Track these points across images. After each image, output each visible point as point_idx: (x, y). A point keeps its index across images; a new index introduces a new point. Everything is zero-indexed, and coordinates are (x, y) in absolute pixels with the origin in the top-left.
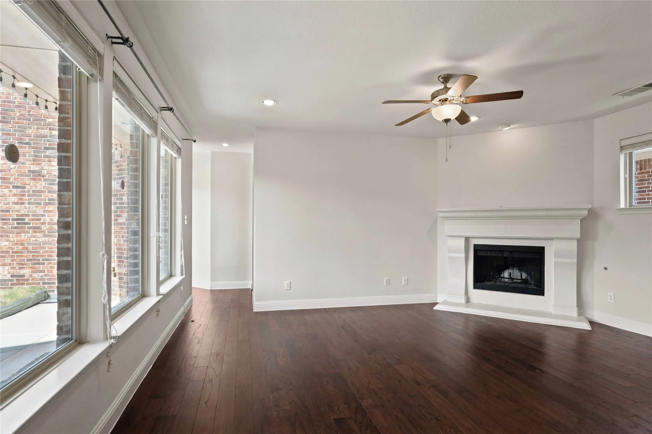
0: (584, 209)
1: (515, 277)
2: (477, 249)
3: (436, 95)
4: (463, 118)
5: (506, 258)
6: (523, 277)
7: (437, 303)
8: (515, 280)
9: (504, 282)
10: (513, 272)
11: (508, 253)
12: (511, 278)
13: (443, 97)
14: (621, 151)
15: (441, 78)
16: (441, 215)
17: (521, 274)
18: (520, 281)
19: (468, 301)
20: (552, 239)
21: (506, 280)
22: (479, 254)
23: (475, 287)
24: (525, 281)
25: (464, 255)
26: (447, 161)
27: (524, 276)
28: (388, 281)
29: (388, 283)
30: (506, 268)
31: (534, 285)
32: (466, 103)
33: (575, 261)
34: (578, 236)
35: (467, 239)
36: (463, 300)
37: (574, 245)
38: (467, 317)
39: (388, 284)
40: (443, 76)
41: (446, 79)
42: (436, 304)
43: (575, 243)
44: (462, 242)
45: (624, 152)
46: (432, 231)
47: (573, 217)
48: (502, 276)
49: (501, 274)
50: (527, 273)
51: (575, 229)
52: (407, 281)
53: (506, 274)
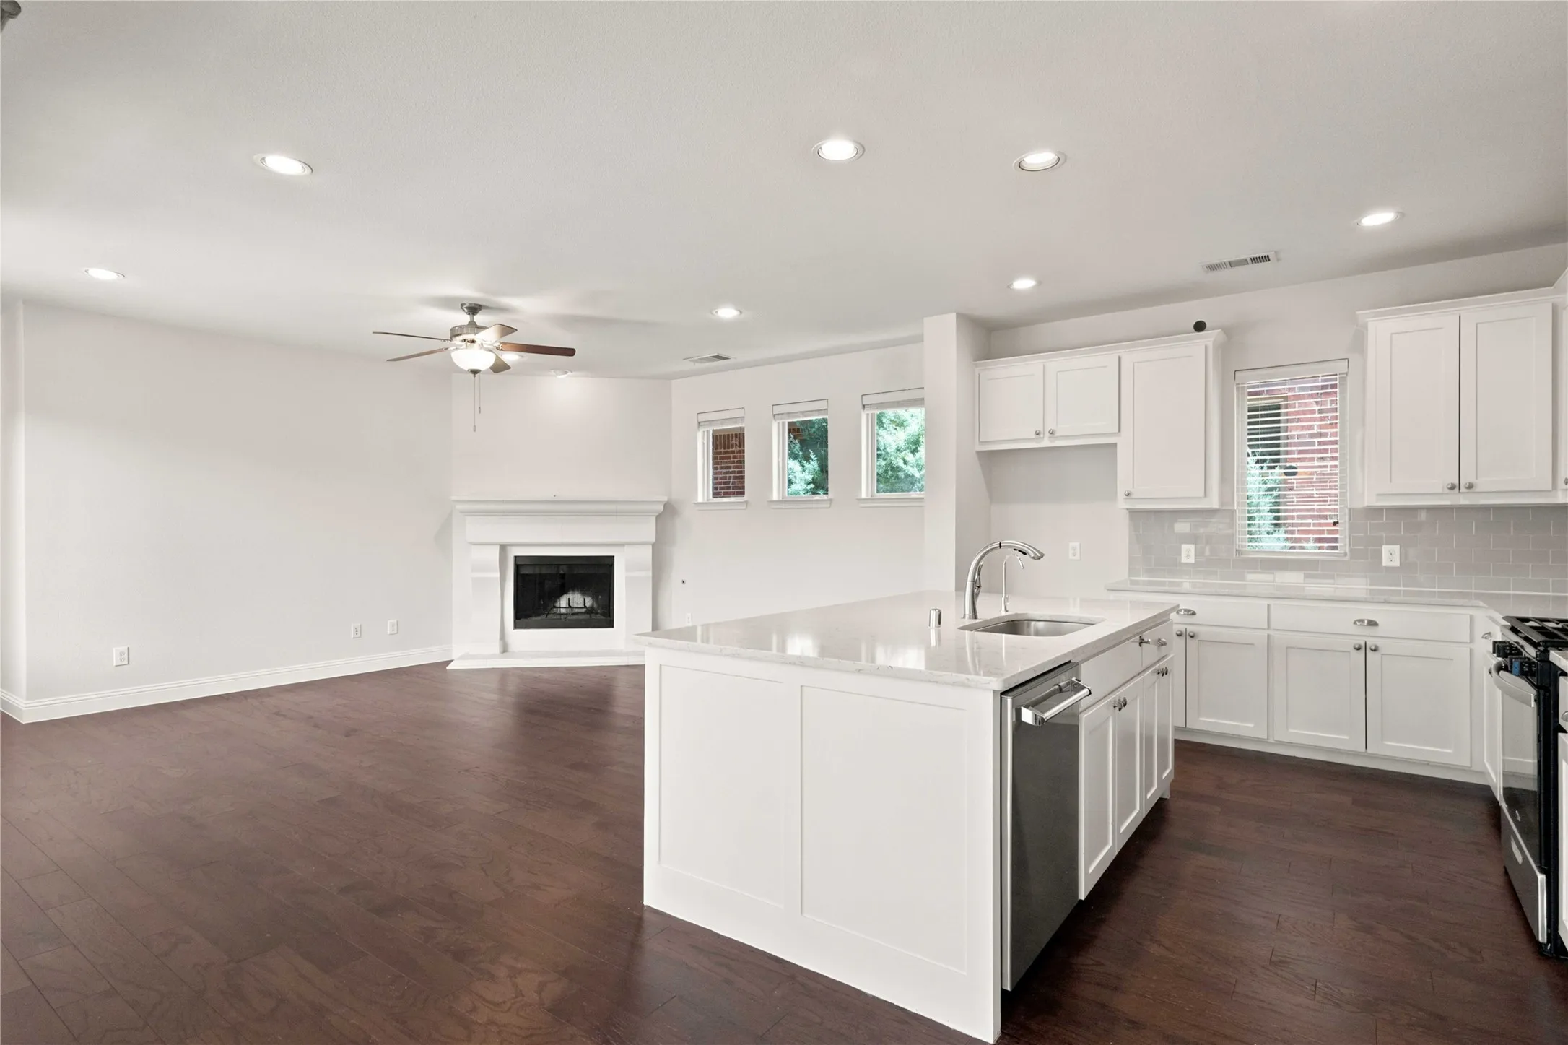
0: (660, 502)
1: (576, 606)
2: (519, 563)
3: (459, 333)
4: (499, 367)
5: (563, 576)
6: (588, 605)
7: (452, 661)
8: (576, 610)
9: (561, 614)
10: (573, 598)
11: (565, 567)
12: (570, 607)
13: (470, 337)
14: (699, 427)
15: (466, 308)
16: (459, 507)
17: (585, 600)
18: (584, 610)
19: (505, 650)
20: (622, 545)
21: (563, 611)
22: (524, 571)
23: (515, 627)
24: (590, 611)
25: (498, 575)
26: (475, 430)
27: (589, 602)
28: (358, 630)
29: (359, 631)
30: (563, 591)
31: (601, 614)
32: (502, 350)
33: (650, 574)
34: (653, 540)
35: (503, 548)
36: (496, 648)
37: (647, 553)
38: (504, 674)
39: (359, 635)
40: (467, 305)
41: (474, 309)
42: (450, 662)
43: (650, 547)
44: (496, 551)
45: (702, 429)
46: (443, 536)
47: (646, 513)
48: (557, 605)
49: (555, 602)
50: (593, 599)
51: (648, 530)
52: (395, 627)
53: (563, 602)
